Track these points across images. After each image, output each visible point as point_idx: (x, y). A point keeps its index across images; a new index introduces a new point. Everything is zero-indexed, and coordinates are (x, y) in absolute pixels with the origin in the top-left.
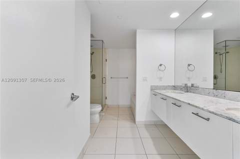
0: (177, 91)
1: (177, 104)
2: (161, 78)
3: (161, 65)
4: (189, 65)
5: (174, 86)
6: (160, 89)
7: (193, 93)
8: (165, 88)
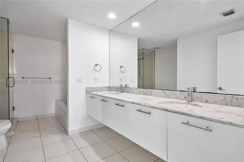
0: (113, 92)
1: (120, 104)
2: (96, 79)
3: (96, 65)
4: (121, 67)
5: (109, 87)
6: (96, 91)
7: (127, 92)
8: (101, 89)
